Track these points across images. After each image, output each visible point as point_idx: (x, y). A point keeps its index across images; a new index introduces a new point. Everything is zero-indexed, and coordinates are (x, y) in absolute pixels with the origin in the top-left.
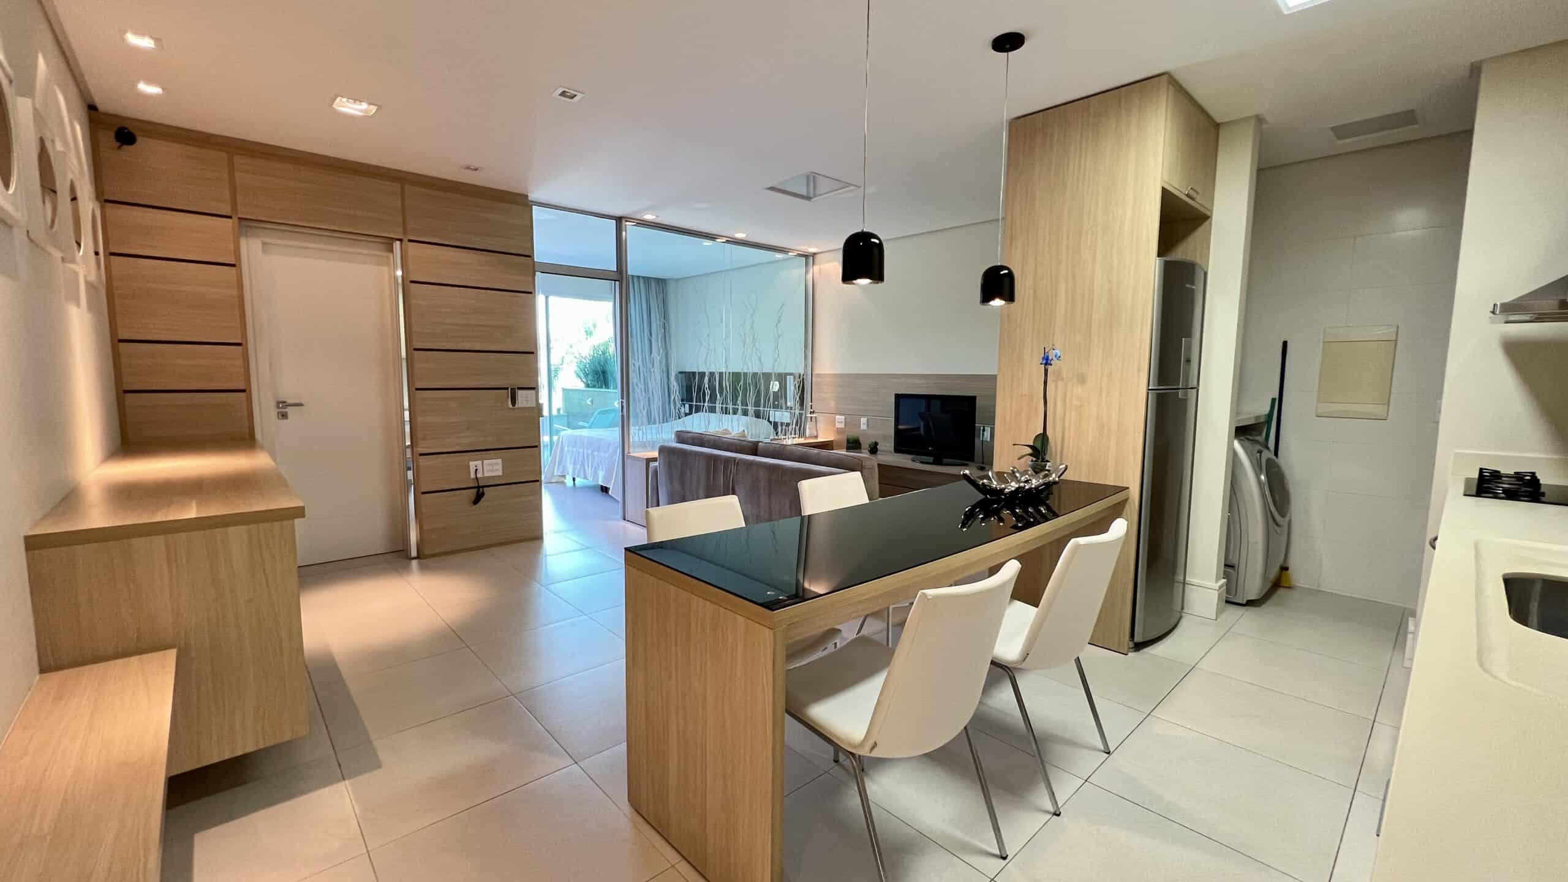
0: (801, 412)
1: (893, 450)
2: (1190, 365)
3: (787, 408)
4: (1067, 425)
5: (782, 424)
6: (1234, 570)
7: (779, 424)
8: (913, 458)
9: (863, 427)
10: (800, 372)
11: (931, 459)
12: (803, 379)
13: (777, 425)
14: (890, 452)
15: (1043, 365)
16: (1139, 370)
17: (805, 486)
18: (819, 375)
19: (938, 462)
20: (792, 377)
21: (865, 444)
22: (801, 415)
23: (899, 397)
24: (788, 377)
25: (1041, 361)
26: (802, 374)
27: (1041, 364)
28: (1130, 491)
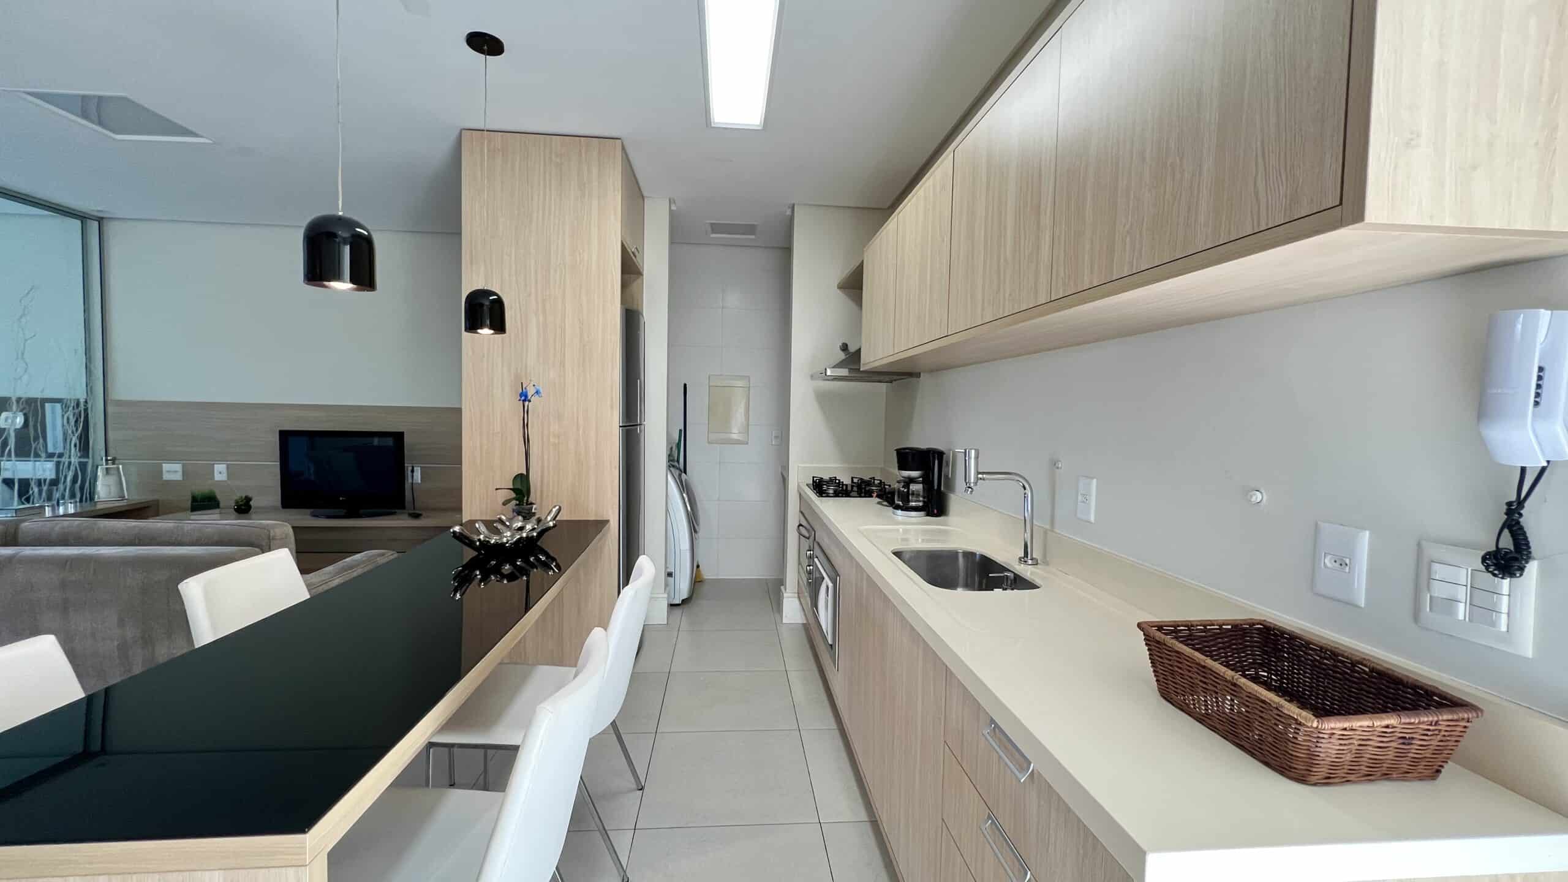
0: (82, 460)
1: (279, 504)
3: (51, 456)
4: (546, 464)
5: (39, 483)
6: (673, 577)
7: (33, 484)
8: (313, 512)
9: (218, 477)
10: (78, 396)
11: (343, 512)
12: (86, 410)
13: (29, 485)
14: (274, 509)
15: (522, 402)
16: (612, 407)
17: (192, 589)
18: (120, 403)
19: (352, 514)
20: (58, 406)
21: (227, 500)
22: (83, 466)
23: (285, 436)
24: (47, 405)
25: (519, 398)
26: (82, 401)
27: (520, 400)
28: (612, 522)
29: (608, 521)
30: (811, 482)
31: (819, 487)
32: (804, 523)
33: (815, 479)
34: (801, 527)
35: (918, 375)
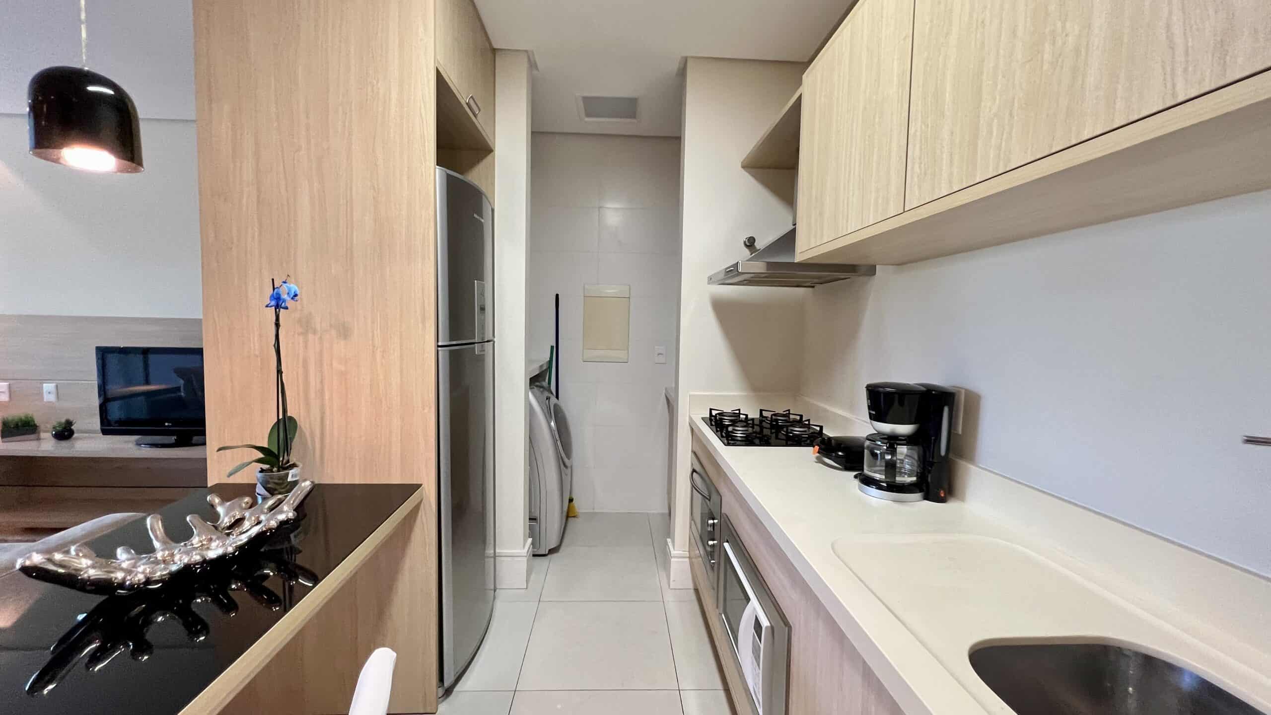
1: (102, 429)
2: (484, 313)
6: (537, 522)
8: (138, 439)
14: (96, 434)
15: (273, 309)
19: (183, 442)
21: (46, 424)
23: (103, 353)
25: (269, 302)
27: (269, 306)
28: (425, 486)
29: (420, 486)
30: (708, 416)
31: (717, 422)
32: (698, 468)
33: (714, 413)
34: (694, 473)
35: (871, 270)
